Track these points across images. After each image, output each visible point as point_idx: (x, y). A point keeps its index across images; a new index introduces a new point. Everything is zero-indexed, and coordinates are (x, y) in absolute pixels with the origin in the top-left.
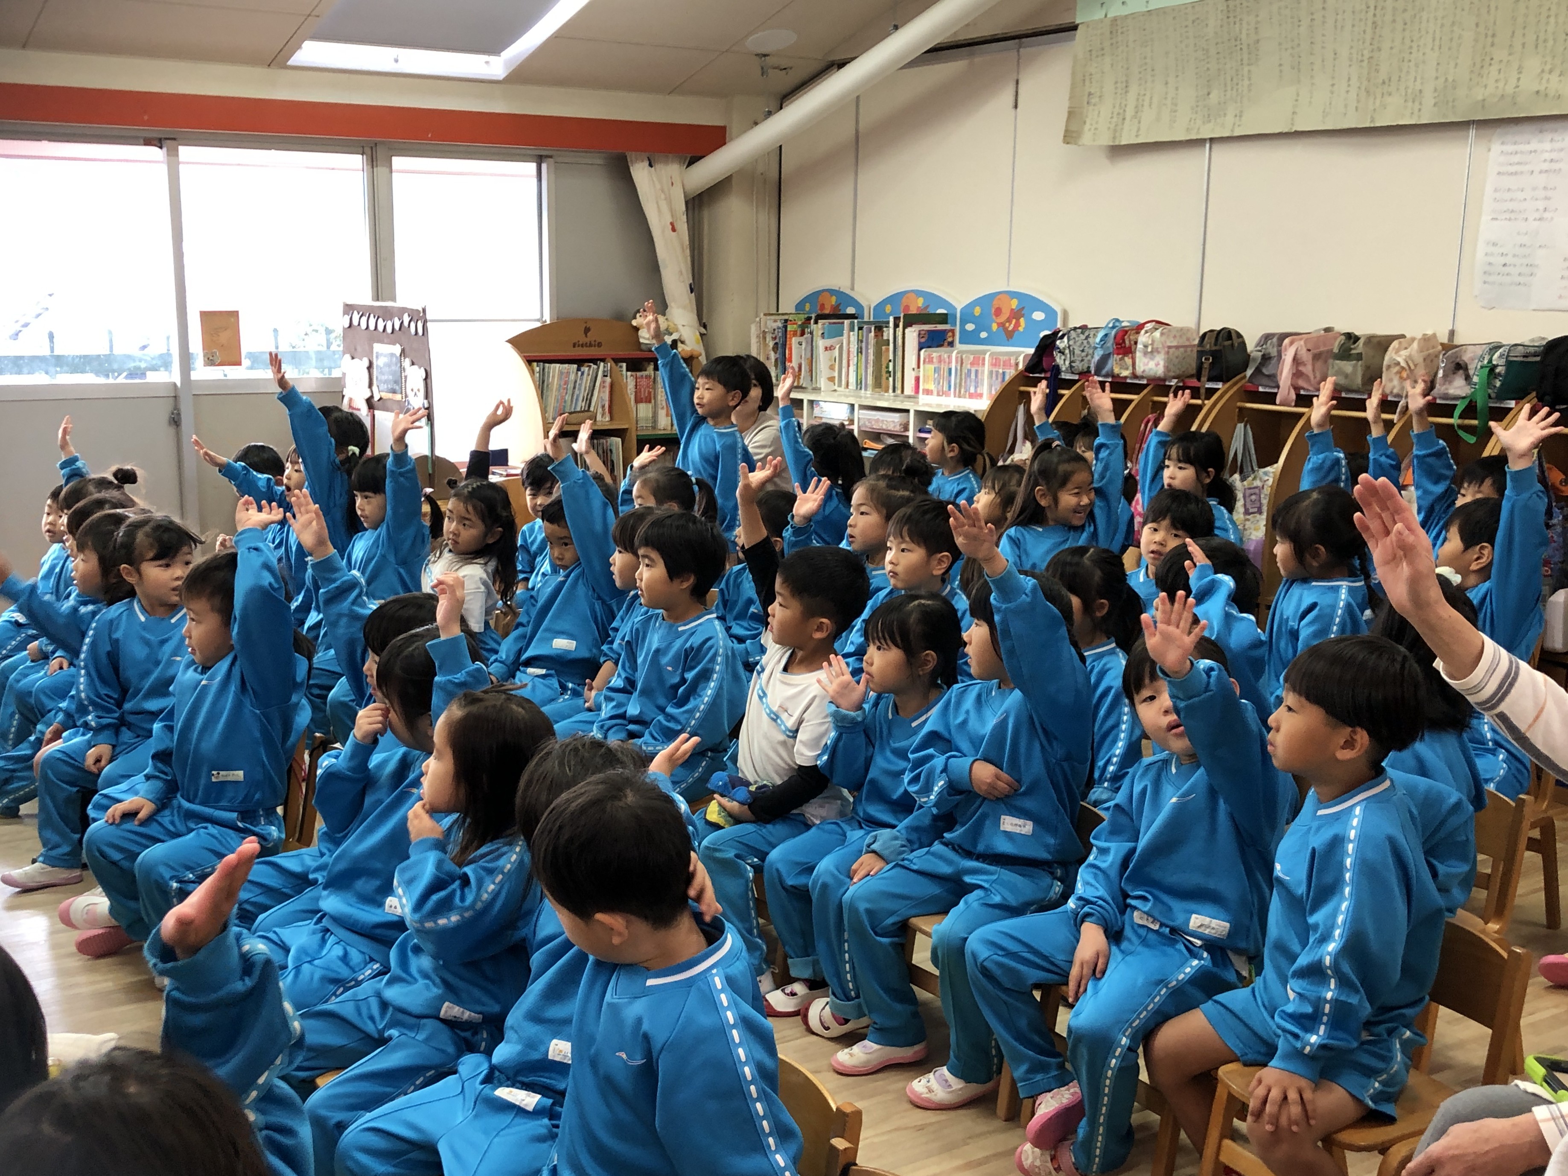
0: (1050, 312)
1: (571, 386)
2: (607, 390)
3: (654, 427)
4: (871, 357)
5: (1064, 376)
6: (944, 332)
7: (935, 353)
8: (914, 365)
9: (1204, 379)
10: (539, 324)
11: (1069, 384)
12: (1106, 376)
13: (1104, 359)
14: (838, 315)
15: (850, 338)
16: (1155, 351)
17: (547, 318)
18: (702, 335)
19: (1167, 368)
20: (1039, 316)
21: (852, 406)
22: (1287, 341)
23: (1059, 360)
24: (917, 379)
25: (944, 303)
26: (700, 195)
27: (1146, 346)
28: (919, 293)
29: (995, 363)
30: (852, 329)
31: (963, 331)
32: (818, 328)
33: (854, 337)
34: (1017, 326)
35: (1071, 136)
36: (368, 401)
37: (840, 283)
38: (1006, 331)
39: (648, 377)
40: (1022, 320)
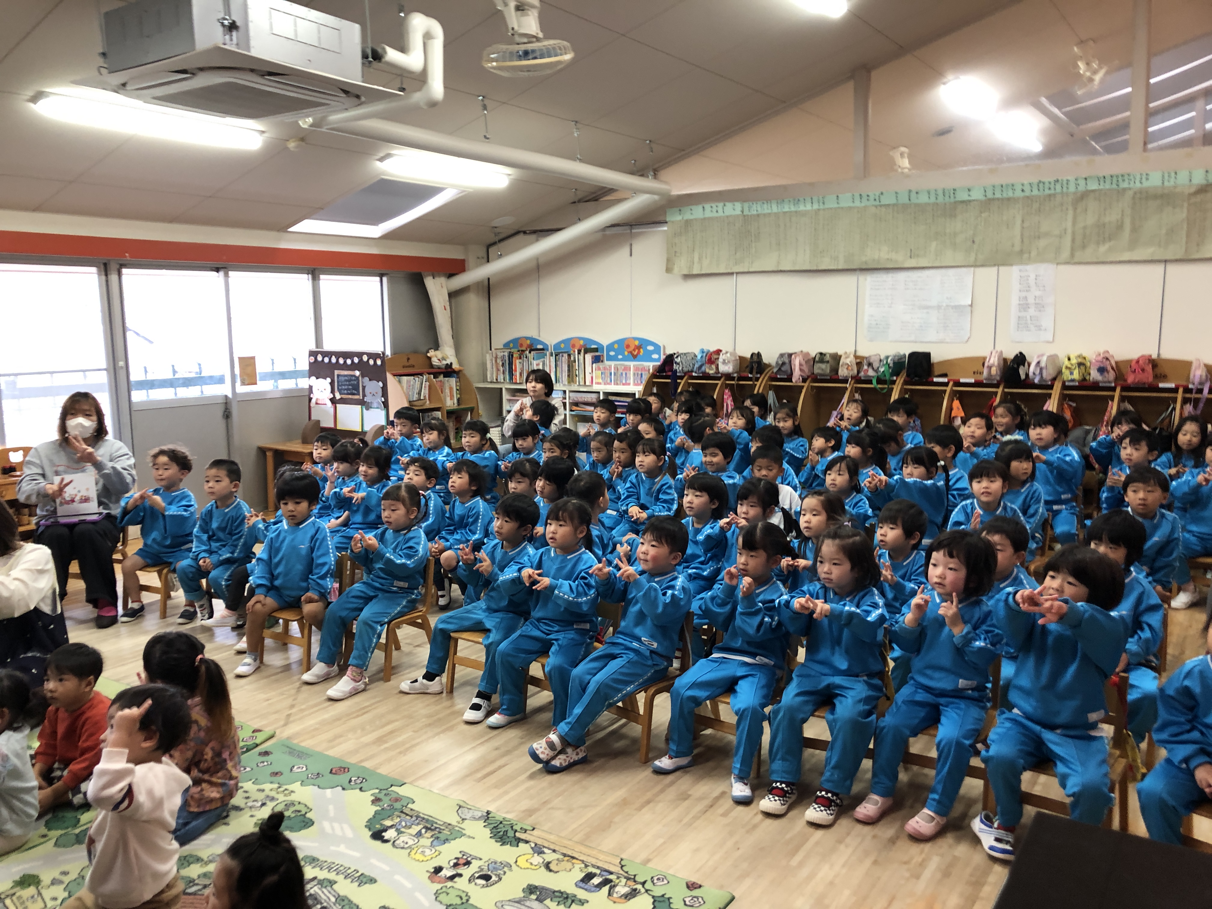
4: (565, 368)
5: (678, 374)
6: (599, 356)
7: (600, 365)
8: (590, 371)
9: (754, 372)
12: (701, 373)
13: (700, 367)
15: (549, 360)
16: (729, 362)
17: (388, 354)
19: (733, 369)
20: (651, 348)
21: (565, 392)
22: (793, 356)
23: (674, 367)
24: (592, 378)
25: (595, 343)
27: (724, 360)
28: (580, 338)
29: (637, 369)
30: (551, 355)
31: (608, 354)
32: (531, 355)
33: (553, 359)
34: (639, 352)
35: (669, 270)
36: (331, 400)
37: (532, 333)
38: (633, 355)
39: (441, 381)
40: (642, 350)
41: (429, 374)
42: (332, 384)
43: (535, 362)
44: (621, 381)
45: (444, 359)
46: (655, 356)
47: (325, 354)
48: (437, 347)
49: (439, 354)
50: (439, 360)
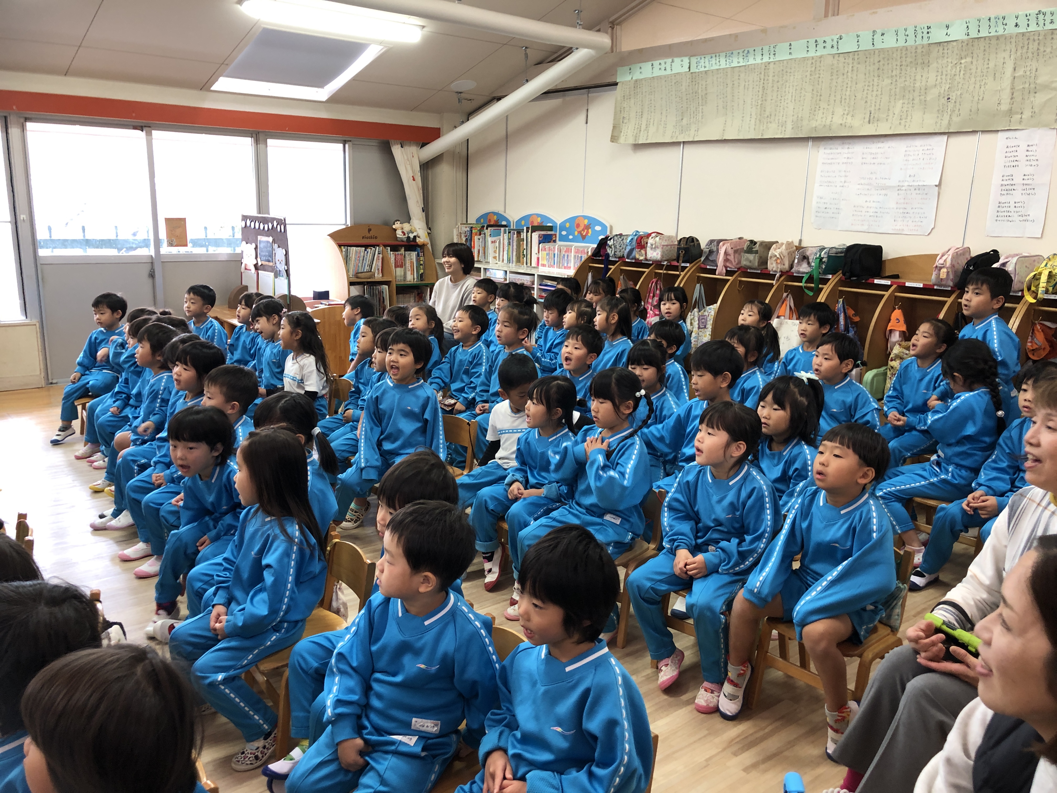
0: (604, 227)
1: (361, 259)
2: (380, 260)
3: (405, 281)
4: (515, 247)
5: (611, 259)
6: (551, 235)
7: (547, 245)
8: (537, 252)
9: (680, 261)
10: (344, 227)
11: (614, 263)
12: (632, 259)
13: (631, 251)
14: (497, 225)
15: (504, 238)
16: (656, 247)
17: (349, 223)
18: (429, 234)
19: (662, 256)
20: (598, 228)
21: (506, 272)
22: (721, 244)
23: (609, 251)
24: (538, 259)
25: (552, 221)
26: (427, 163)
27: (652, 245)
28: (538, 215)
29: (577, 251)
30: (505, 232)
31: (560, 234)
32: (488, 232)
33: (506, 236)
34: (587, 232)
35: (614, 139)
36: (255, 266)
37: (499, 209)
38: (581, 235)
39: (401, 255)
40: (590, 230)
41: (385, 246)
42: (256, 248)
45: (410, 232)
47: (251, 219)
49: (406, 227)
50: (403, 232)
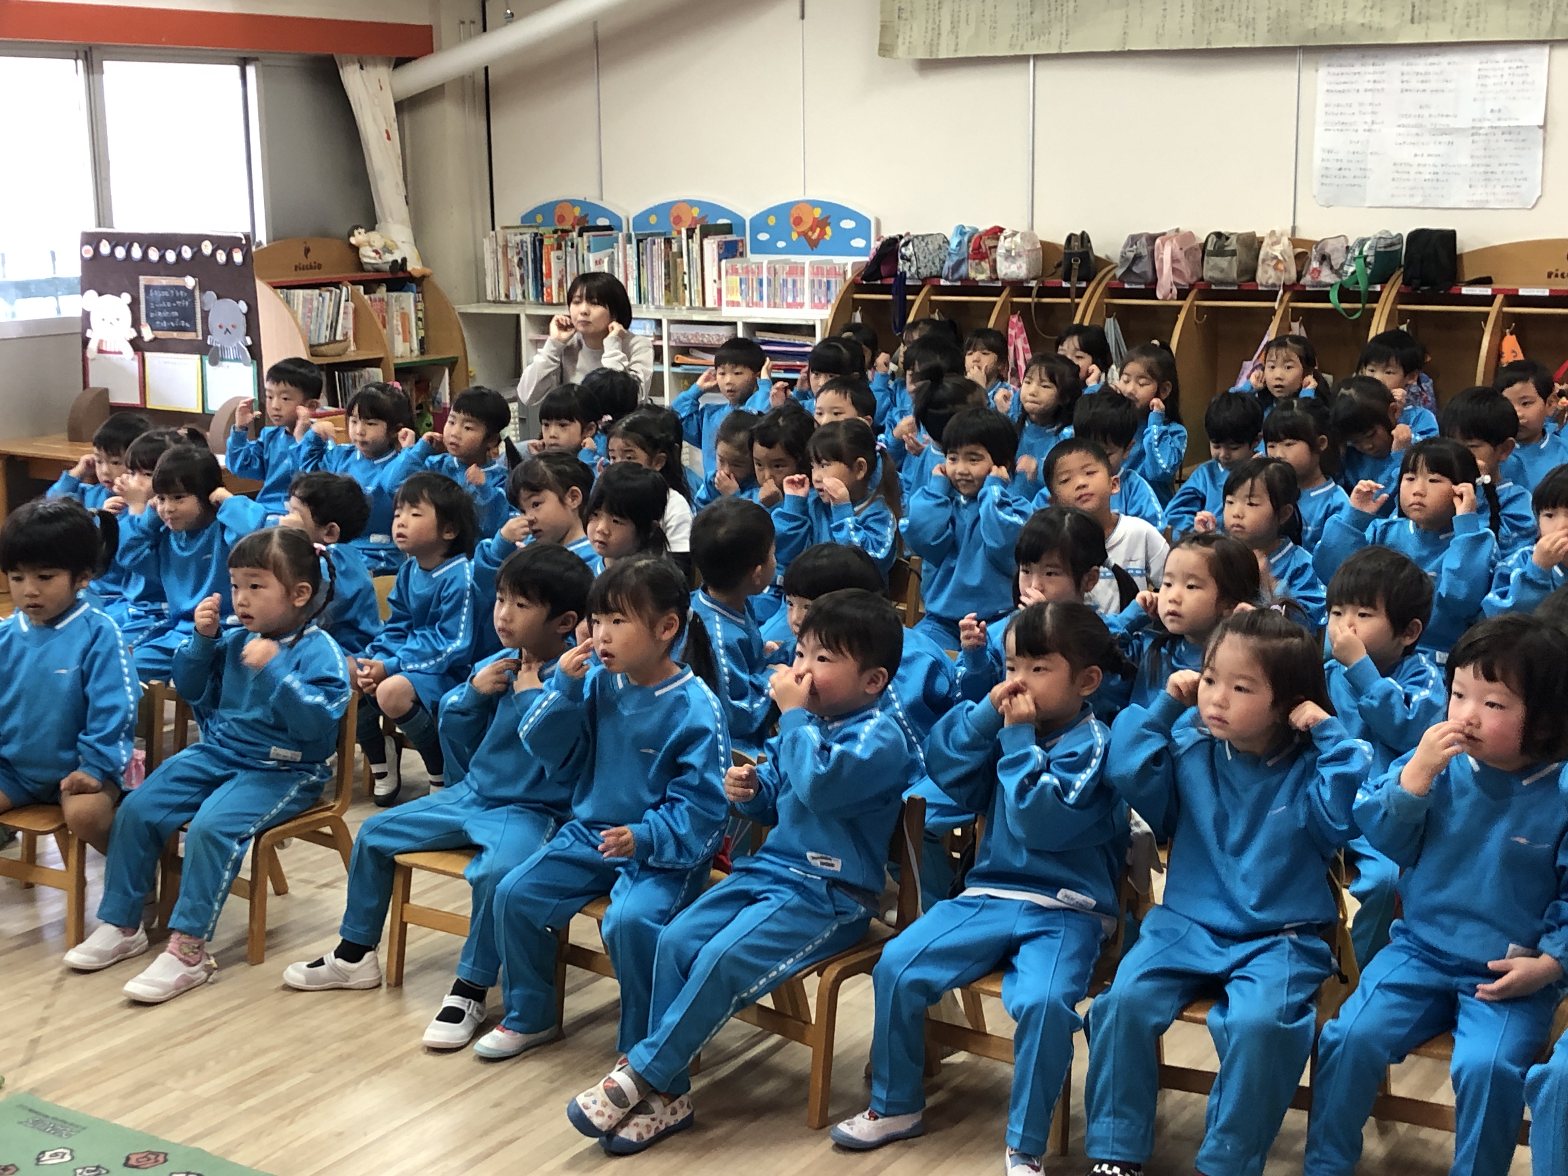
0: (862, 221)
1: (314, 314)
2: (351, 316)
5: (909, 282)
6: (735, 243)
7: (738, 263)
8: (716, 277)
9: (1074, 279)
12: (958, 280)
13: (957, 265)
15: (627, 252)
16: (1019, 255)
18: (421, 252)
19: (1029, 270)
20: (848, 224)
21: (659, 323)
22: (1158, 241)
23: (904, 267)
24: (719, 291)
26: (410, 101)
27: (1009, 251)
28: (692, 203)
29: (817, 272)
30: (628, 242)
31: (754, 239)
33: (632, 249)
34: (823, 233)
35: (885, 50)
36: (132, 342)
37: (585, 192)
38: (808, 239)
39: (382, 300)
40: (828, 230)
41: (354, 283)
42: (134, 306)
43: (592, 257)
44: (784, 299)
45: (388, 250)
46: (858, 243)
47: (117, 240)
48: (371, 223)
49: (376, 239)
50: (376, 252)
